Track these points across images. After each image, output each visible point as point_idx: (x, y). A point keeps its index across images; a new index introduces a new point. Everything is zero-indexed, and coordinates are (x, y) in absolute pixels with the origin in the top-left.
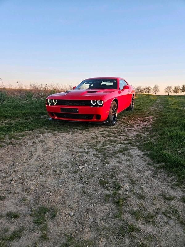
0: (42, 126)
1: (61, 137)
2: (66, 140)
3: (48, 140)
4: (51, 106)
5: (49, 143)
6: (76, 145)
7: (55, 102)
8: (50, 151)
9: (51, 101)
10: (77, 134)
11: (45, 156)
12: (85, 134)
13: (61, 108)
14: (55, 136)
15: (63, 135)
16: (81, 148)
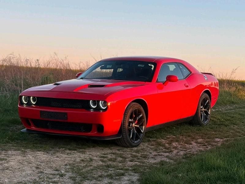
0: (7, 142)
1: (33, 157)
2: (39, 161)
3: (12, 158)
4: (27, 108)
5: (12, 162)
6: (51, 167)
7: (34, 101)
8: (10, 170)
9: (27, 99)
10: (61, 154)
11: (3, 174)
12: (74, 156)
13: (41, 111)
14: (24, 154)
15: (38, 155)
16: (57, 170)
